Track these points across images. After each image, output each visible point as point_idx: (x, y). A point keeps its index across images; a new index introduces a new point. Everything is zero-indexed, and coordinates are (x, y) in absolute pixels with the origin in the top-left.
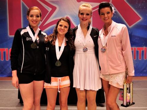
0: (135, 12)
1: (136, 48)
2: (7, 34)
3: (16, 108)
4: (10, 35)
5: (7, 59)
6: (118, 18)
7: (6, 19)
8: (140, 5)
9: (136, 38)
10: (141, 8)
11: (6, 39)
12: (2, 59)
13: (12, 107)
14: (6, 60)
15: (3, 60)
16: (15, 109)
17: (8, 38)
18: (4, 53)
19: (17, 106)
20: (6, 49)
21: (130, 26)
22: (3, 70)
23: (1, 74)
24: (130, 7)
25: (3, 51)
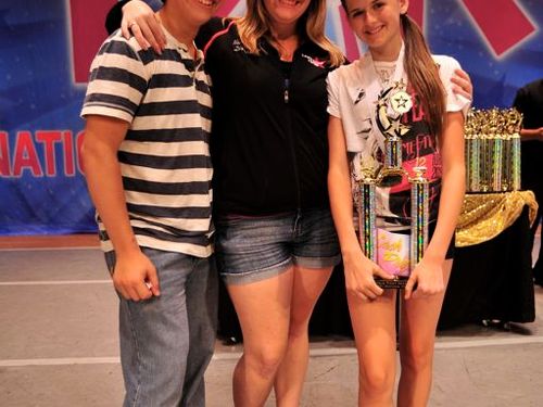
2: (66, 76)
4: (77, 81)
5: (70, 171)
7: (61, 22)
11: (63, 96)
12: (51, 172)
14: (65, 172)
15: (54, 175)
17: (72, 95)
18: (59, 147)
20: (63, 133)
21: (498, 54)
22: (57, 209)
23: (48, 223)
25: (54, 142)
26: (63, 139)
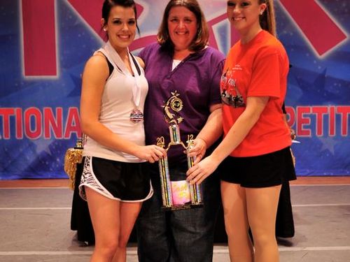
0: (332, 22)
1: (336, 107)
2: (19, 71)
3: (70, 253)
4: (26, 74)
5: (19, 135)
6: (292, 34)
7: (16, 36)
8: (344, 5)
9: (335, 84)
10: (346, 10)
11: (16, 85)
12: (7, 136)
13: (58, 250)
14: (16, 136)
15: (9, 138)
16: (68, 255)
17: (22, 83)
18: (12, 119)
19: (70, 249)
20: (15, 109)
21: (320, 54)
22: (10, 162)
23: (3, 172)
24: (320, 8)
25: (9, 115)
26: (15, 114)
